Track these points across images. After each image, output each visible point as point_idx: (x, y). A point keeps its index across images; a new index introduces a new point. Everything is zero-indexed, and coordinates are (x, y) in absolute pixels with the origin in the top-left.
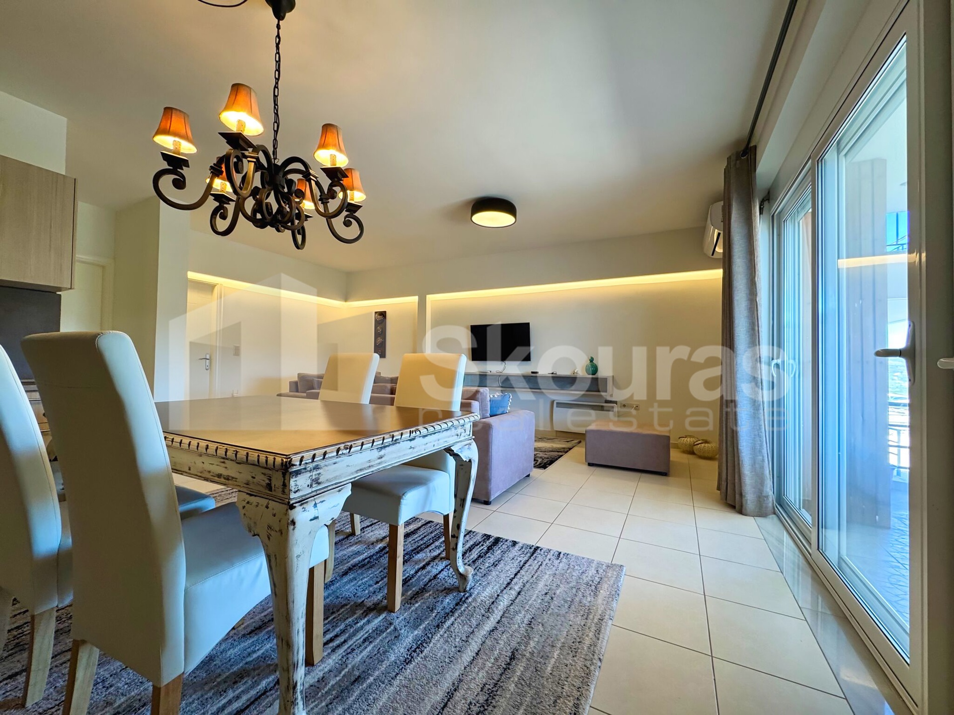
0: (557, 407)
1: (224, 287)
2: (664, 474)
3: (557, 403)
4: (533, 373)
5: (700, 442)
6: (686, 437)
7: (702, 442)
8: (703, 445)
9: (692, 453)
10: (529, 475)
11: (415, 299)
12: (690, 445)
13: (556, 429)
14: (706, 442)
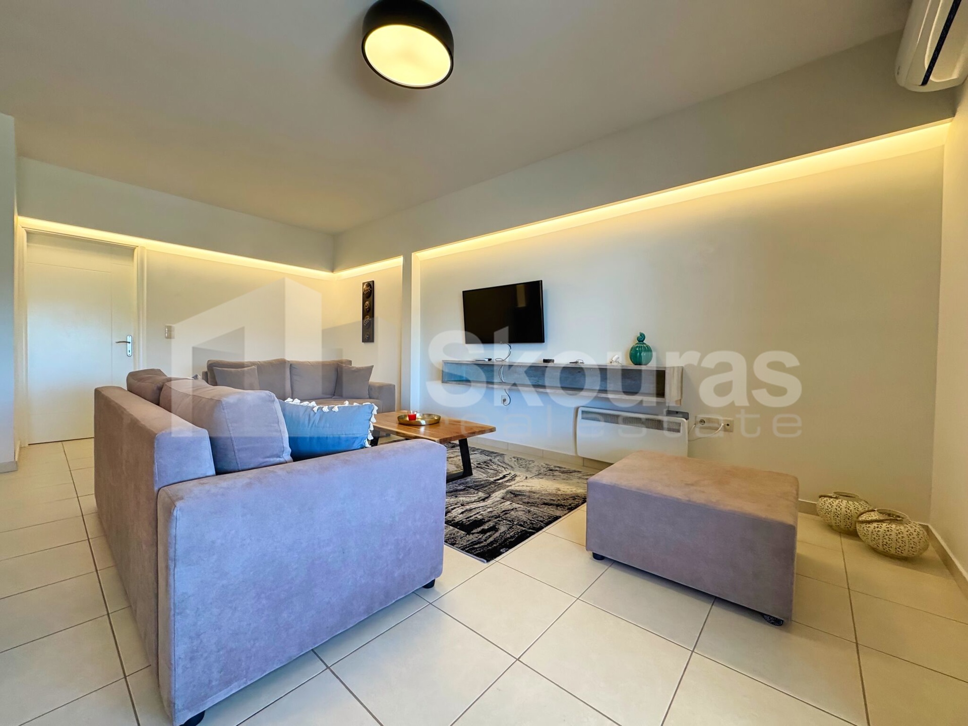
0: (583, 418)
1: (147, 250)
2: (777, 622)
3: (583, 412)
4: (545, 361)
5: (874, 516)
6: (836, 498)
7: (881, 517)
8: (884, 525)
9: (850, 532)
10: (433, 582)
11: (399, 261)
12: (848, 517)
13: (580, 454)
14: (893, 518)
